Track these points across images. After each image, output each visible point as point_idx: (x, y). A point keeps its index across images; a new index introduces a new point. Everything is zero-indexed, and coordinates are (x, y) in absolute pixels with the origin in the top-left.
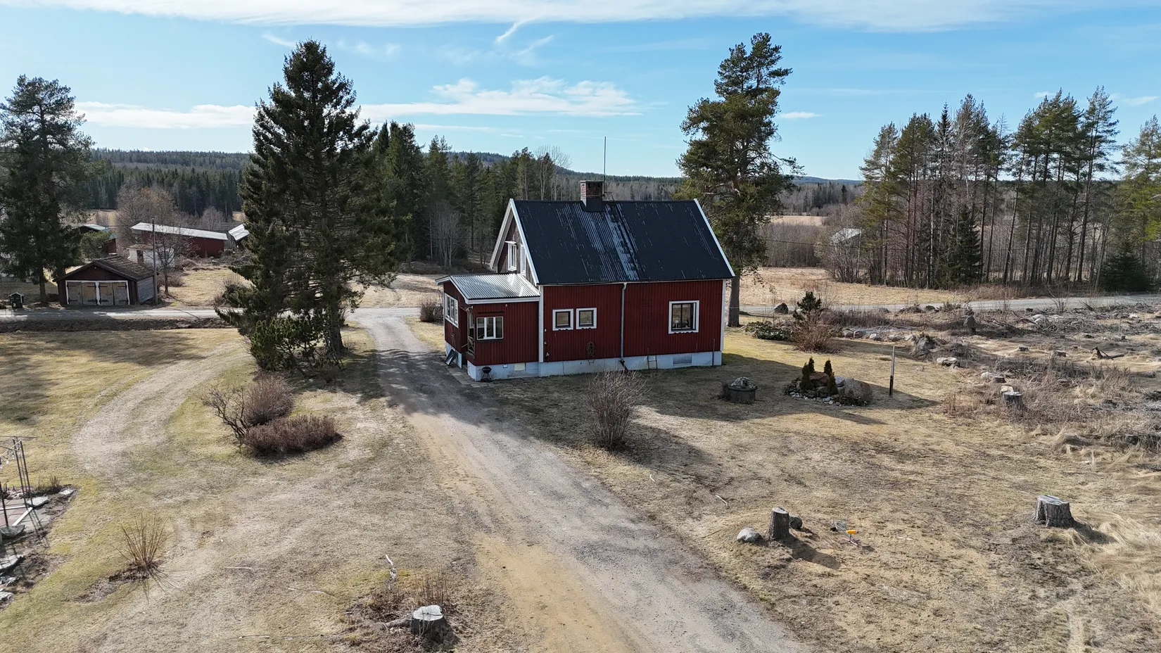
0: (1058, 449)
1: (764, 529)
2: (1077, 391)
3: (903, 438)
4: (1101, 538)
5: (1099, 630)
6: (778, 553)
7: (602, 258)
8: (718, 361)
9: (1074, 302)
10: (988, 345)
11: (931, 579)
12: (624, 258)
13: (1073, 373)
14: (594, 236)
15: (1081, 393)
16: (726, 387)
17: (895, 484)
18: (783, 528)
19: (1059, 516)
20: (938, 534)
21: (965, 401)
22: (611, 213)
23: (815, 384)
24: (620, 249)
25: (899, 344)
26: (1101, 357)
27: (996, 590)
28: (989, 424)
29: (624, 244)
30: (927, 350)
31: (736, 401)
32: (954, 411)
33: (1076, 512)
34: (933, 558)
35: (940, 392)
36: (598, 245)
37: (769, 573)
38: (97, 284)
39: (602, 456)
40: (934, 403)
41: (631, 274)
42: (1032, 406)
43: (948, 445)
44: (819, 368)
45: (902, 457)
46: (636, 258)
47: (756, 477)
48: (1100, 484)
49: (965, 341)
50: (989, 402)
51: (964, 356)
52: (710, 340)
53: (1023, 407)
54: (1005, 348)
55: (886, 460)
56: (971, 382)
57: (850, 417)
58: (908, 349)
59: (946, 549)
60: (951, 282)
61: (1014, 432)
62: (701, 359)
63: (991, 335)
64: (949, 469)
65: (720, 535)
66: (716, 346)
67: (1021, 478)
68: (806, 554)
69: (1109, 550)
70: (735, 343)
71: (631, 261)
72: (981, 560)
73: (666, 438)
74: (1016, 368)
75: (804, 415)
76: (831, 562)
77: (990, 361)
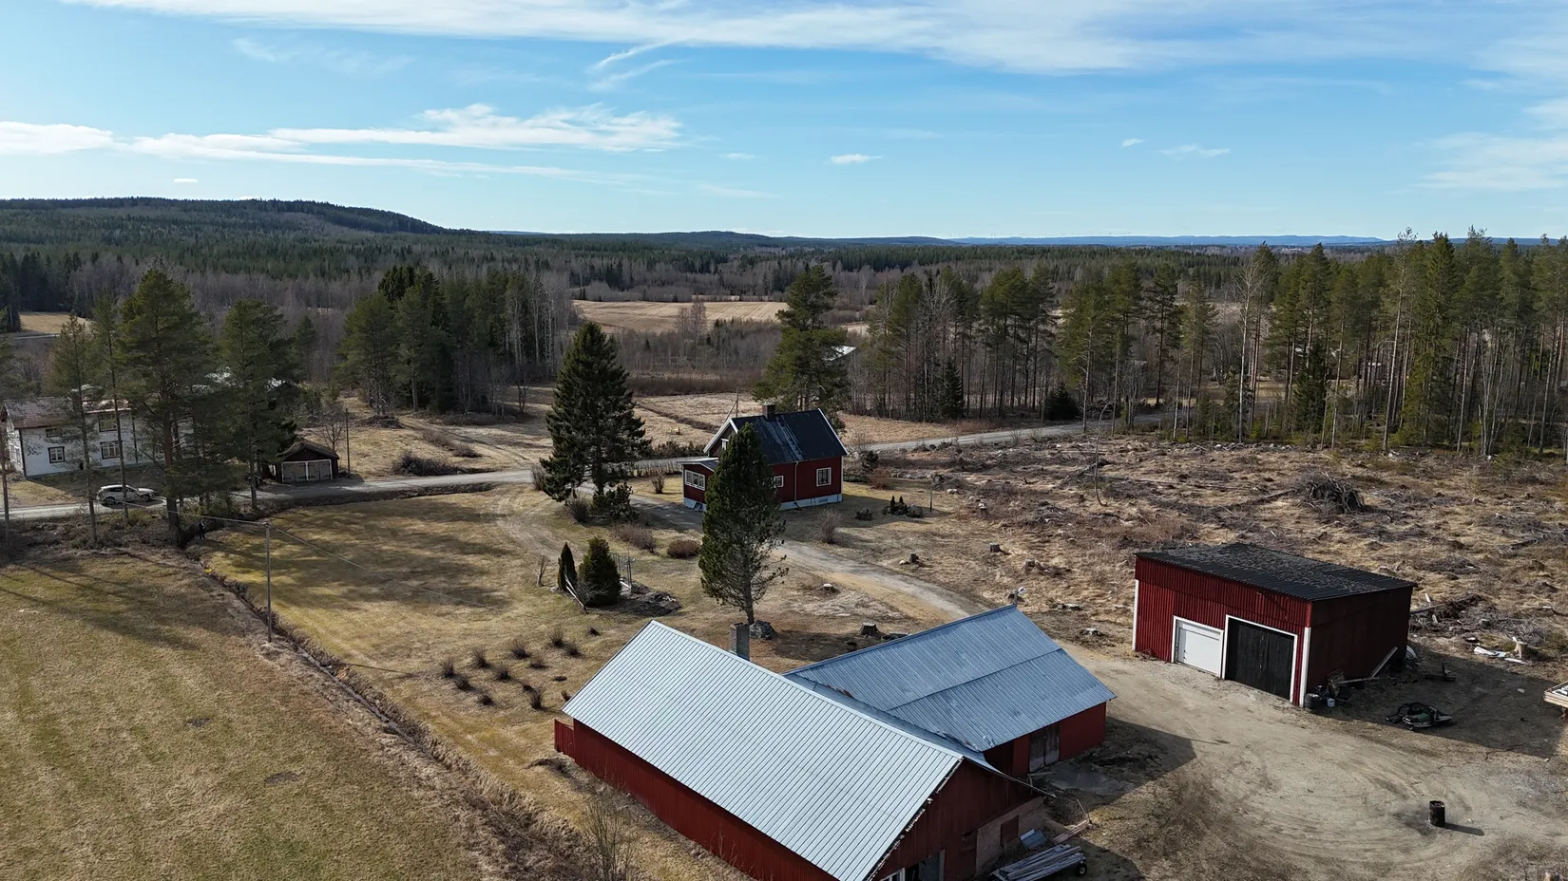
0: (1000, 529)
1: (908, 559)
2: (1011, 504)
3: (941, 530)
4: (1008, 554)
5: (1004, 573)
6: (914, 566)
7: (783, 448)
8: (840, 500)
9: (1025, 433)
10: (971, 478)
11: (960, 568)
12: (793, 447)
13: (1012, 493)
14: (776, 437)
15: (1013, 505)
16: (858, 513)
17: (943, 546)
18: (914, 559)
19: (996, 549)
20: (960, 558)
21: (963, 512)
22: (780, 421)
23: (897, 508)
24: (790, 442)
25: (924, 480)
26: (1027, 483)
27: (978, 569)
28: (974, 522)
29: (791, 440)
30: (941, 483)
31: (864, 520)
32: (960, 517)
33: (1001, 548)
34: (960, 564)
35: (951, 508)
36: (778, 441)
37: (913, 571)
38: (307, 464)
39: (828, 546)
40: (950, 514)
41: (799, 457)
42: (991, 512)
43: (959, 531)
44: (897, 500)
45: (943, 537)
46: (800, 446)
47: (892, 548)
48: (1012, 540)
49: (961, 475)
50: (974, 512)
51: (961, 487)
52: (836, 489)
53: (987, 513)
54: (980, 479)
55: (938, 539)
56: (965, 502)
57: (917, 522)
58: (930, 483)
59: (963, 561)
60: (941, 417)
61: (983, 524)
62: (832, 499)
63: (972, 471)
64: (960, 540)
65: (894, 564)
66: (838, 490)
67: (985, 540)
68: (922, 565)
69: (1010, 556)
70: (847, 488)
71: (797, 449)
72: (974, 563)
73: (849, 537)
74: (986, 492)
75: (897, 523)
76: (931, 566)
77: (973, 488)
